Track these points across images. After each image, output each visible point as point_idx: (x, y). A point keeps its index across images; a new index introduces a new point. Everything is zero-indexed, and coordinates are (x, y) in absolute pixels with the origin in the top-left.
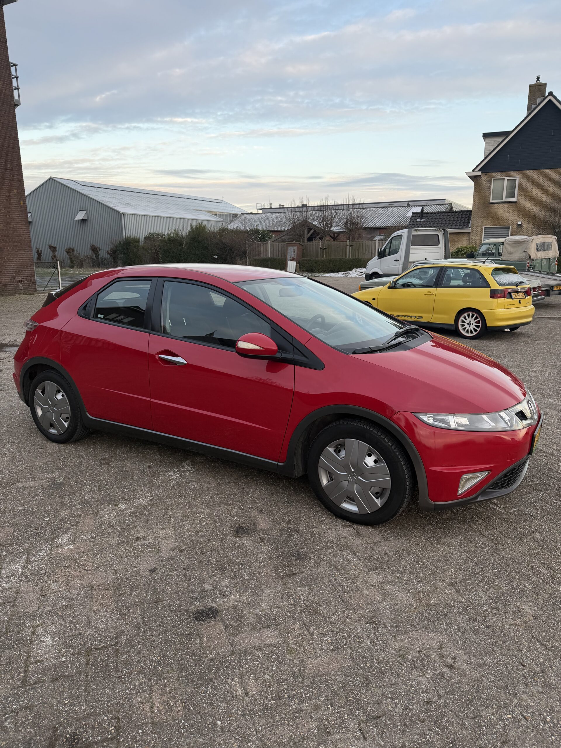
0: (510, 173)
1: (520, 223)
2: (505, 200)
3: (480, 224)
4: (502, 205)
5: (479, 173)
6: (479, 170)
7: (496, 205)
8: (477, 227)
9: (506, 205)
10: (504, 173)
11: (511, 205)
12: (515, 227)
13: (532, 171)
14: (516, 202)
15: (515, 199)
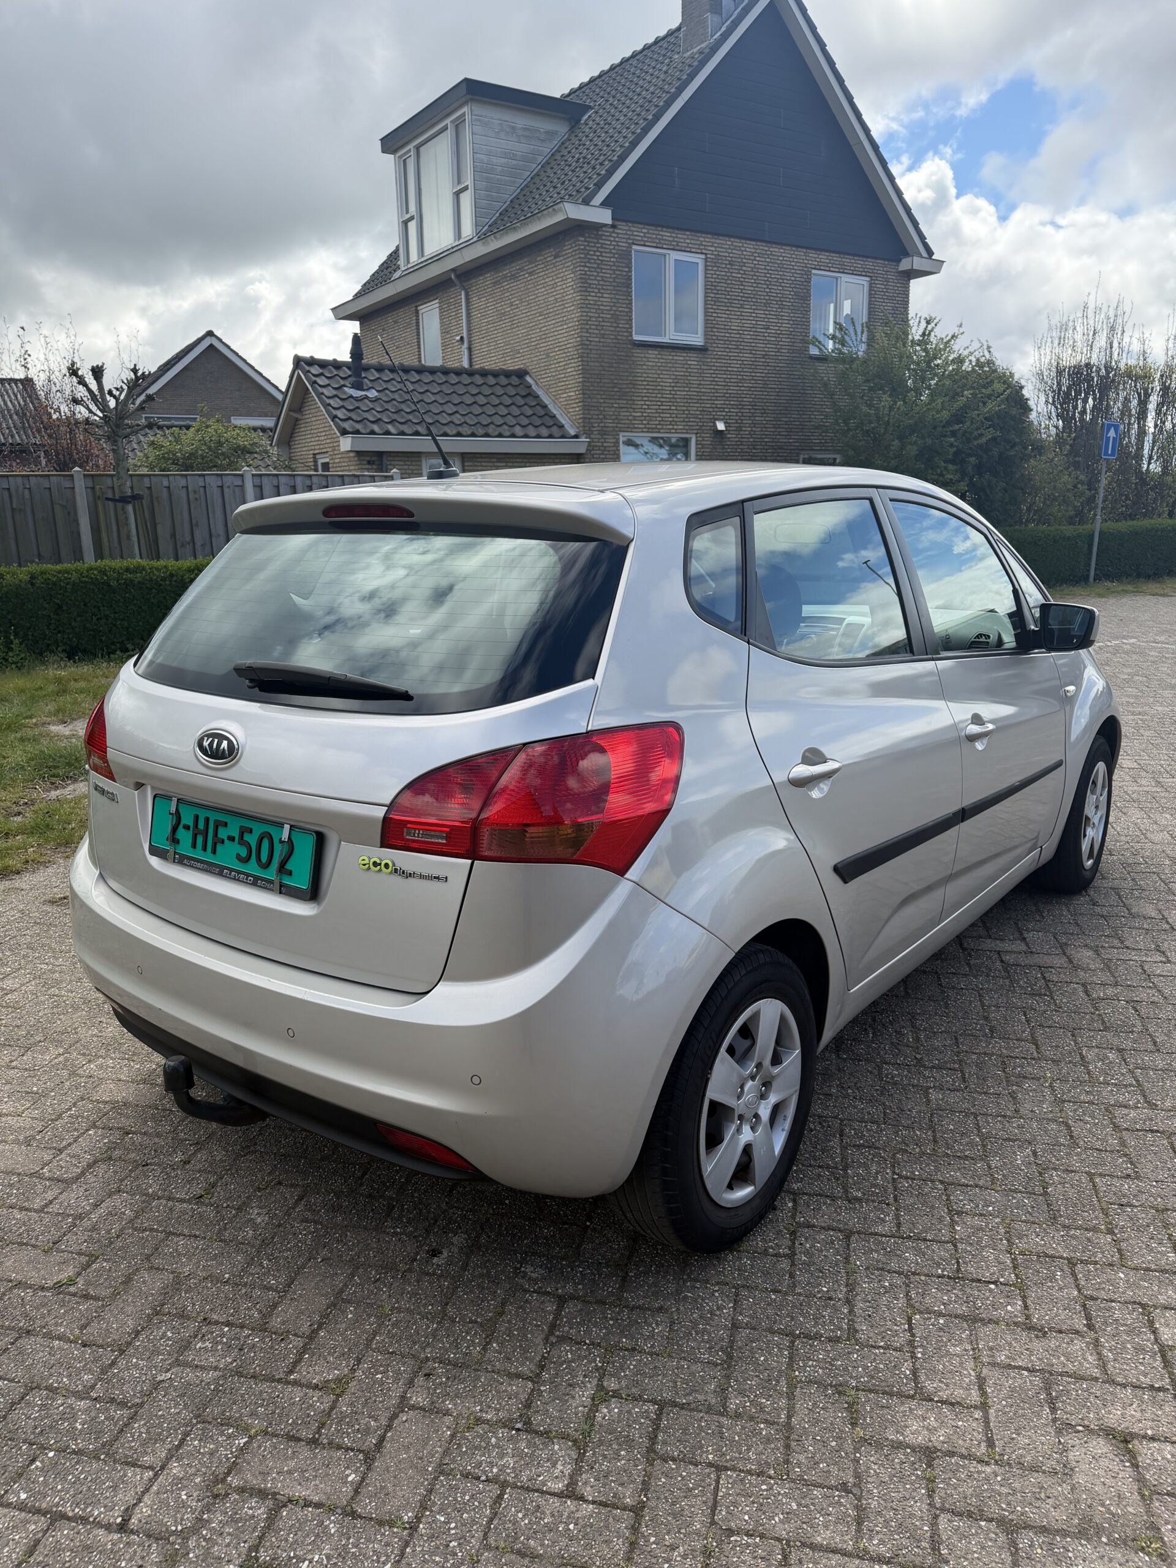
0: (683, 237)
1: (721, 426)
2: (671, 336)
3: (609, 423)
4: (668, 356)
5: (605, 216)
6: (605, 204)
7: (652, 353)
8: (603, 433)
9: (680, 357)
10: (666, 234)
11: (693, 360)
12: (708, 439)
13: (738, 243)
14: (702, 350)
15: (697, 340)
